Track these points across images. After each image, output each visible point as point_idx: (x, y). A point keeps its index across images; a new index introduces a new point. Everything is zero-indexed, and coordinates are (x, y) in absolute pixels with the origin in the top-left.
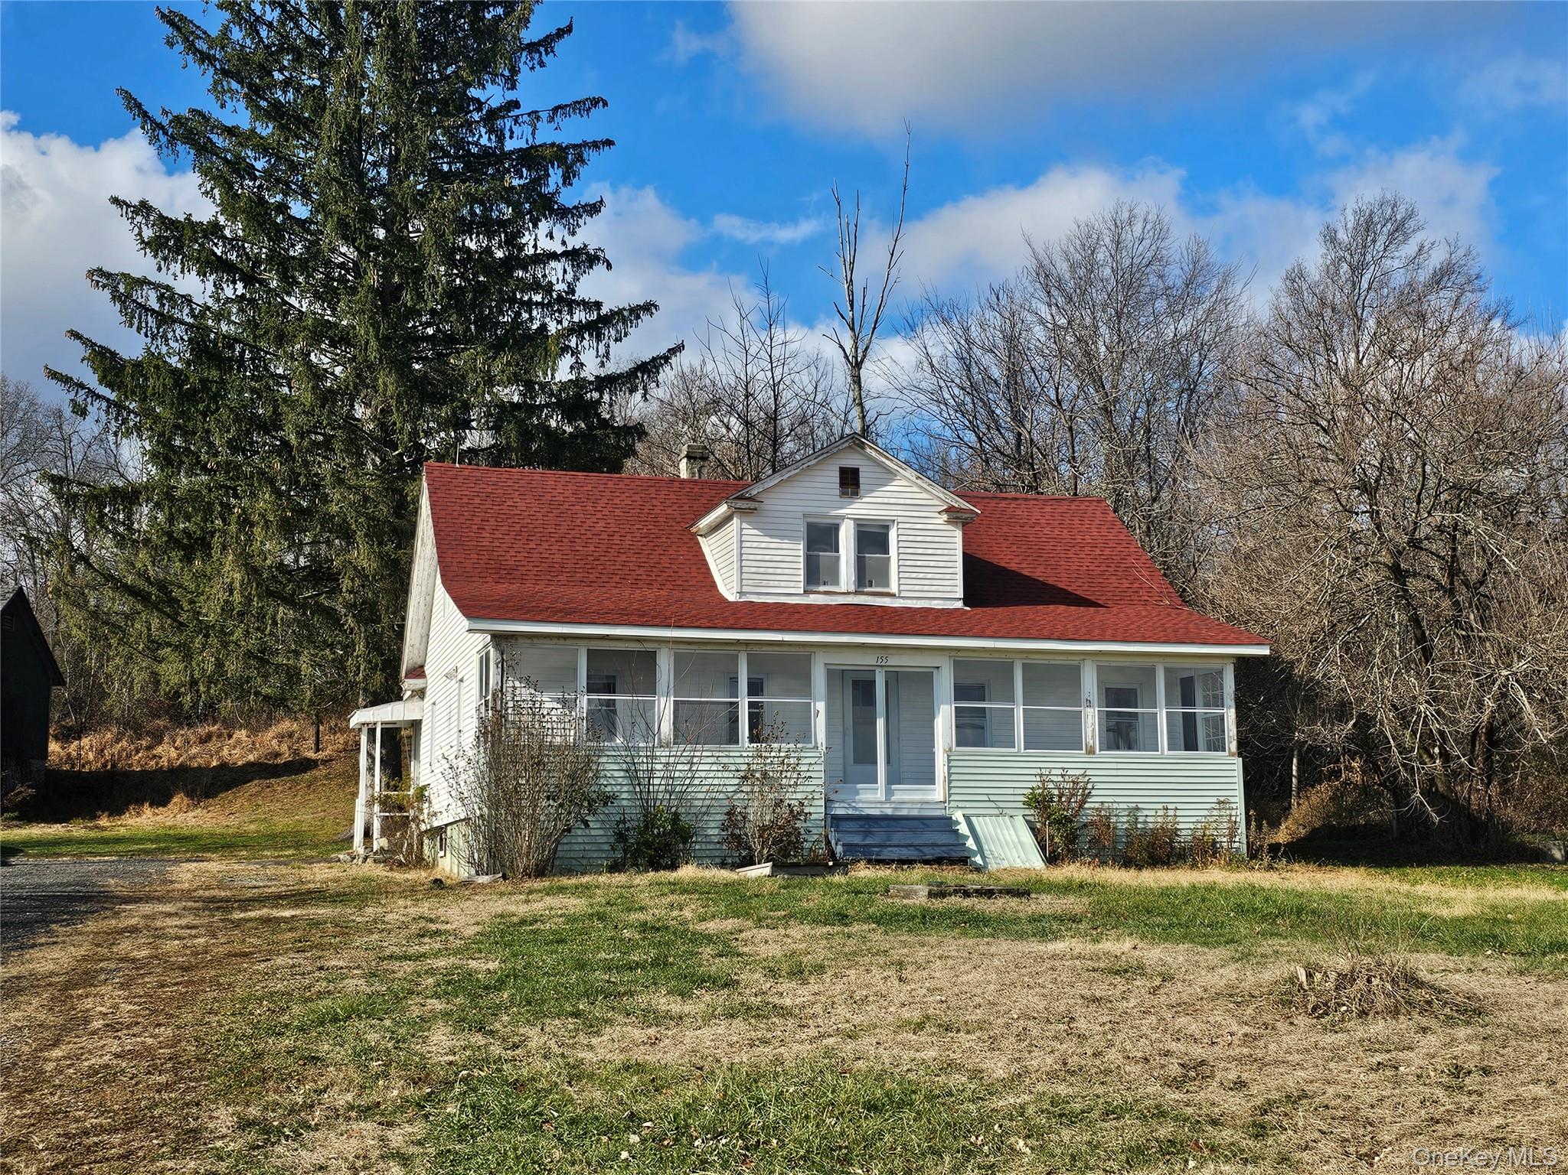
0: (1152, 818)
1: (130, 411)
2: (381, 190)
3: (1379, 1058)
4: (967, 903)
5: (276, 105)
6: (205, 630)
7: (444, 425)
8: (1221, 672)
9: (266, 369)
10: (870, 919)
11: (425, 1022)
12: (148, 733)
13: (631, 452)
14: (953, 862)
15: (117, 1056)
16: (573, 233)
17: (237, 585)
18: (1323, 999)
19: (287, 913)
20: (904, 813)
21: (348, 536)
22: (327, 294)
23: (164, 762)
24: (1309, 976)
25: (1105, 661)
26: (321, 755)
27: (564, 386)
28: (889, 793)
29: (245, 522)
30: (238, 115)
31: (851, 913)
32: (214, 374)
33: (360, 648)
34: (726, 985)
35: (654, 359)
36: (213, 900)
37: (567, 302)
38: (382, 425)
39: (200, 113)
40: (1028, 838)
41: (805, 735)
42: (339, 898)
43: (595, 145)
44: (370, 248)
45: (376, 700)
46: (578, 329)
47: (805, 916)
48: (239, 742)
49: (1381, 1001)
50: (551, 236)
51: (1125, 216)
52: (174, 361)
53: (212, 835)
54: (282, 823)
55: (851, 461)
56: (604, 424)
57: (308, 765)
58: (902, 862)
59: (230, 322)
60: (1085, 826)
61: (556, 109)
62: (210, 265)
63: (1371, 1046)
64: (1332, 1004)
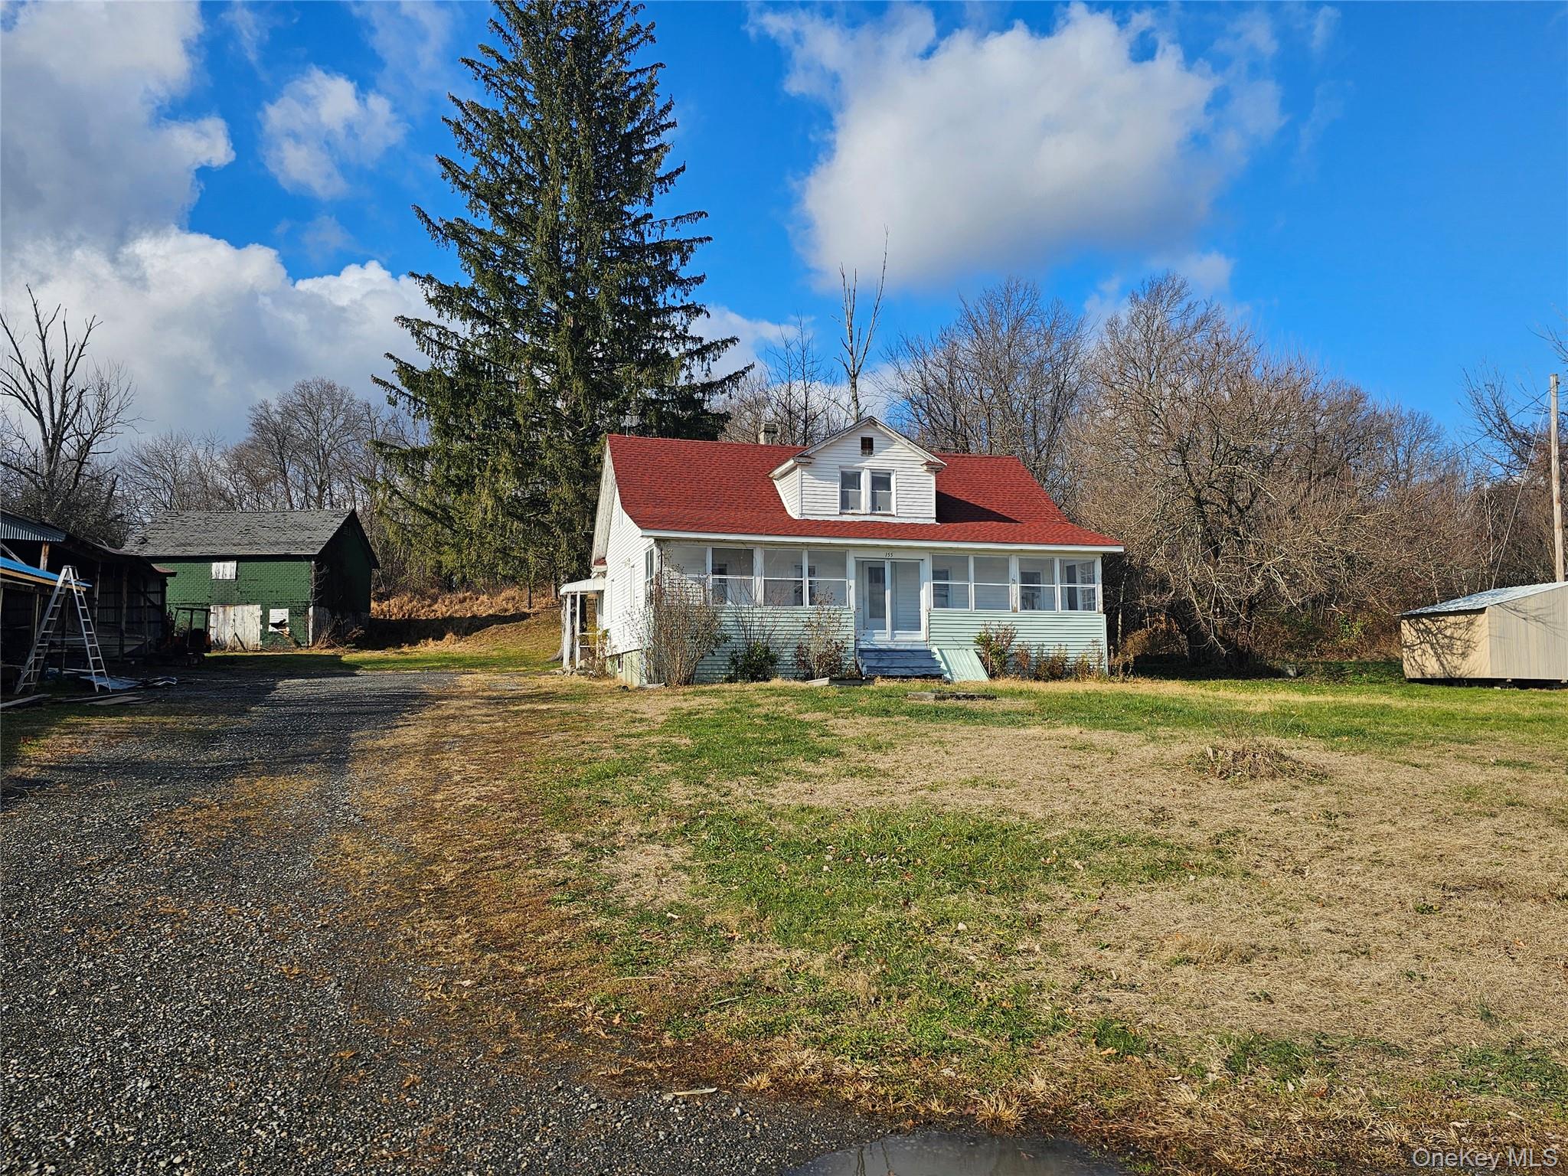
0: (1051, 651)
1: (423, 403)
2: (570, 269)
3: (1274, 806)
4: (961, 703)
5: (508, 215)
6: (470, 534)
7: (611, 412)
8: (1093, 562)
9: (504, 377)
10: (903, 713)
11: (664, 779)
12: (429, 597)
13: (723, 429)
14: (933, 677)
15: (478, 799)
16: (687, 295)
17: (489, 508)
18: (1225, 767)
19: (544, 707)
20: (902, 648)
21: (555, 479)
22: (540, 332)
23: (439, 614)
24: (1215, 753)
25: (1024, 556)
26: (532, 610)
27: (683, 388)
28: (893, 635)
29: (495, 470)
30: (485, 221)
31: (891, 709)
32: (473, 380)
33: (564, 546)
34: (838, 755)
35: (736, 373)
36: (489, 698)
37: (682, 337)
38: (574, 412)
39: (462, 221)
40: (978, 663)
41: (843, 601)
42: (567, 697)
43: (701, 240)
44: (566, 303)
45: (572, 579)
46: (690, 354)
47: (863, 711)
48: (483, 602)
49: (1263, 769)
50: (674, 296)
51: (1014, 285)
52: (448, 373)
53: (472, 658)
54: (512, 651)
55: (867, 434)
56: (705, 412)
57: (525, 616)
58: (903, 677)
59: (481, 349)
60: (1011, 655)
61: (676, 219)
62: (469, 313)
63: (1267, 799)
64: (1231, 770)
